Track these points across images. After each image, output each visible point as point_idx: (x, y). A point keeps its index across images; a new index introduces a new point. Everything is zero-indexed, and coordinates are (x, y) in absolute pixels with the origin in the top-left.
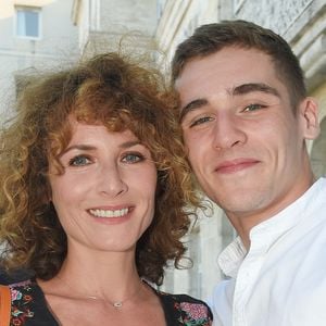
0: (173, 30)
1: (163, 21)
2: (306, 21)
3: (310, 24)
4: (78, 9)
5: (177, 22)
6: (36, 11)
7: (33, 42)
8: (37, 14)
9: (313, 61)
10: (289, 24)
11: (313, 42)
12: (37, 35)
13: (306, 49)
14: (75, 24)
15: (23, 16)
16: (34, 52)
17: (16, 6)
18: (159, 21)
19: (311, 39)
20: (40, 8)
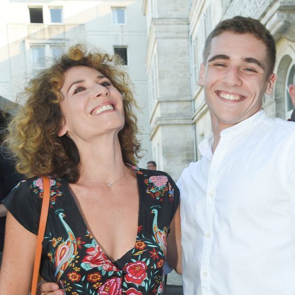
0: (198, 14)
1: (192, 10)
2: (268, 4)
3: (271, 6)
4: (146, 6)
5: (200, 9)
6: (122, 9)
7: (122, 26)
8: (123, 11)
9: (273, 26)
10: (259, 6)
11: (273, 16)
12: (124, 22)
13: (269, 20)
14: (145, 15)
15: (116, 12)
16: (123, 32)
17: (112, 7)
18: (190, 9)
19: (272, 14)
20: (125, 7)
